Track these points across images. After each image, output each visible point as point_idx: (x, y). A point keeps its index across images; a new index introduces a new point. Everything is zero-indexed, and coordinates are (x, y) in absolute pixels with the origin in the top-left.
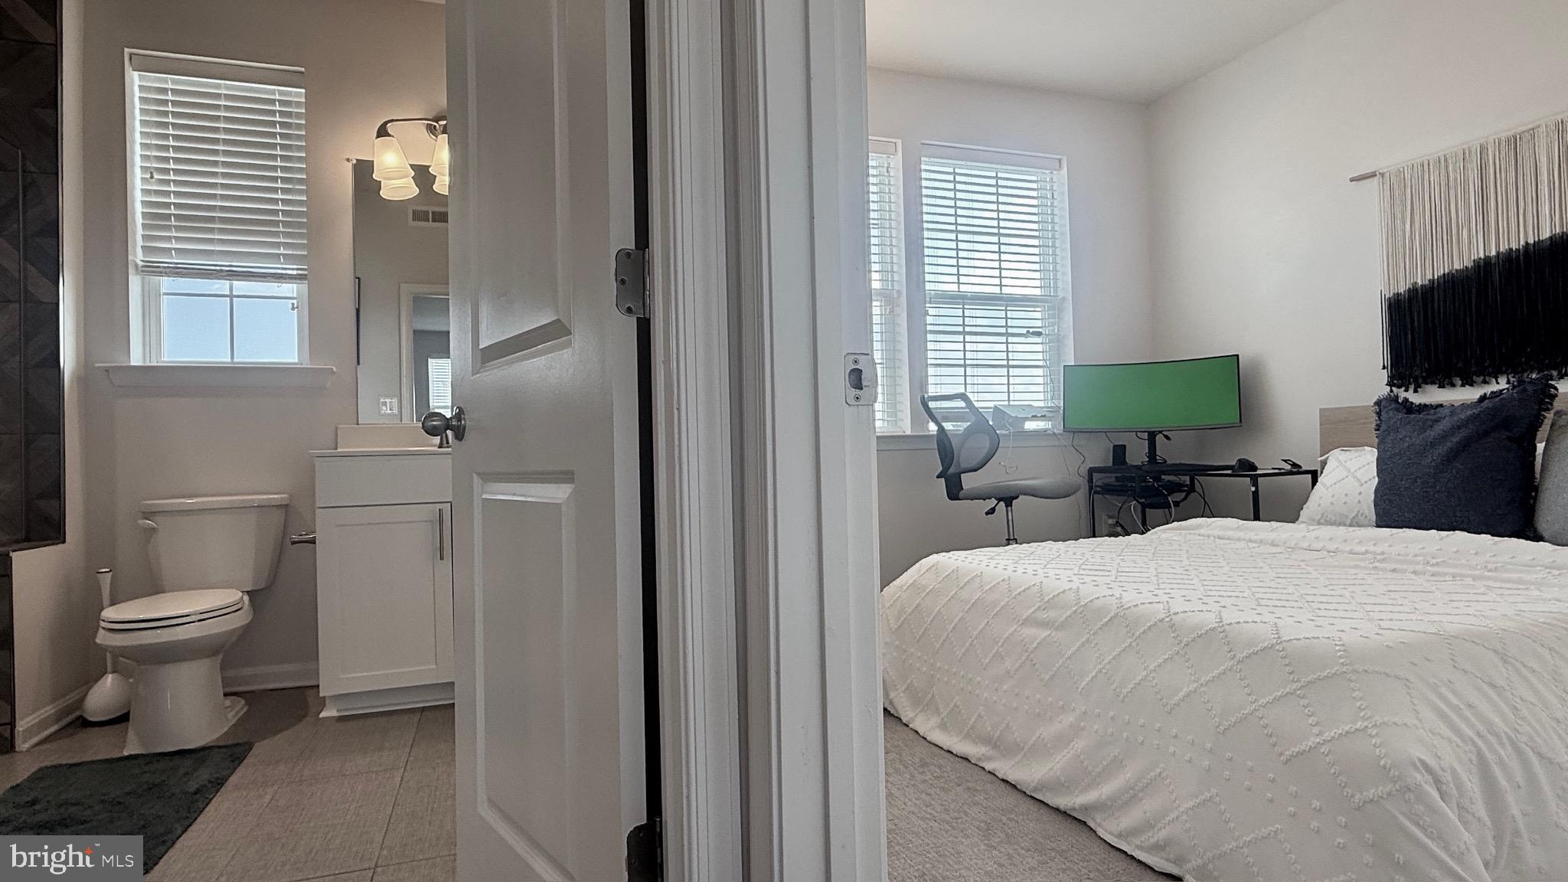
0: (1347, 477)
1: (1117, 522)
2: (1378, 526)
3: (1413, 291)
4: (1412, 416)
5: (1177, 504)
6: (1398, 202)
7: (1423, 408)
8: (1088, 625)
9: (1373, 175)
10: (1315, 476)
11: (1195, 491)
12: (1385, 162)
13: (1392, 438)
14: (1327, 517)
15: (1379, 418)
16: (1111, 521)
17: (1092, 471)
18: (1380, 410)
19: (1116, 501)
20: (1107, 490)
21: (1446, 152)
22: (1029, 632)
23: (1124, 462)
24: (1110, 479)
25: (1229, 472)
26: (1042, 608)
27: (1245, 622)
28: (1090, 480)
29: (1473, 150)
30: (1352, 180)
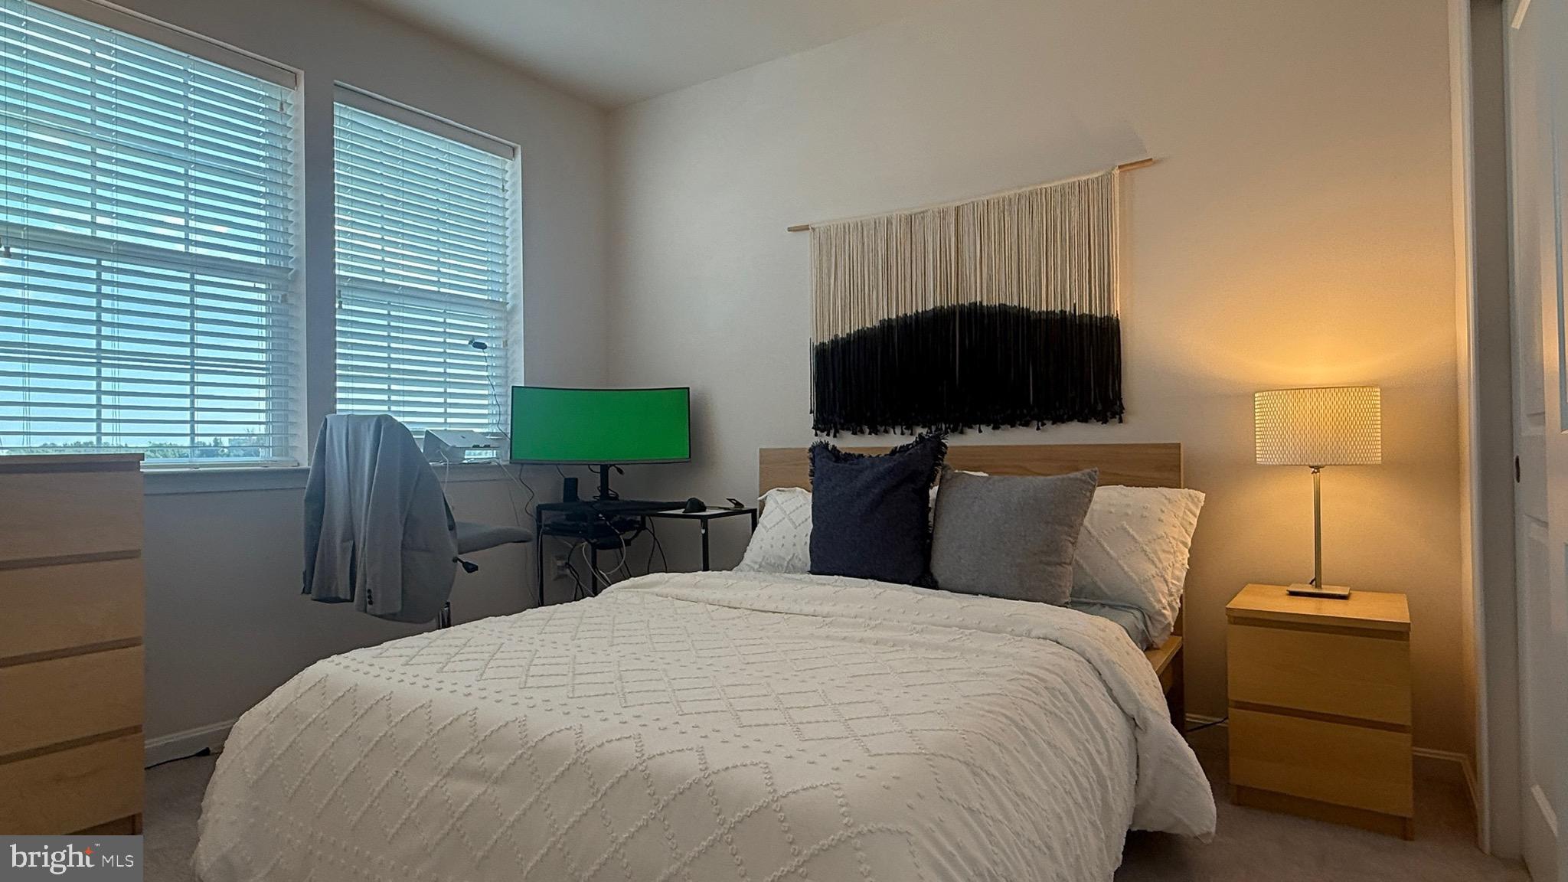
0: (784, 518)
1: (566, 564)
2: (812, 572)
3: (835, 342)
4: (840, 465)
5: (628, 542)
6: (825, 258)
7: (848, 457)
8: (539, 777)
9: (806, 228)
10: (755, 515)
11: (645, 528)
12: (816, 218)
13: (824, 485)
14: (767, 559)
15: (813, 464)
16: (559, 563)
17: (540, 509)
18: (814, 456)
19: (568, 542)
20: (557, 530)
21: (863, 219)
22: (456, 786)
23: (576, 498)
24: (561, 517)
25: (680, 512)
26: (476, 751)
27: (734, 767)
28: (539, 518)
29: (882, 222)
30: (790, 230)
